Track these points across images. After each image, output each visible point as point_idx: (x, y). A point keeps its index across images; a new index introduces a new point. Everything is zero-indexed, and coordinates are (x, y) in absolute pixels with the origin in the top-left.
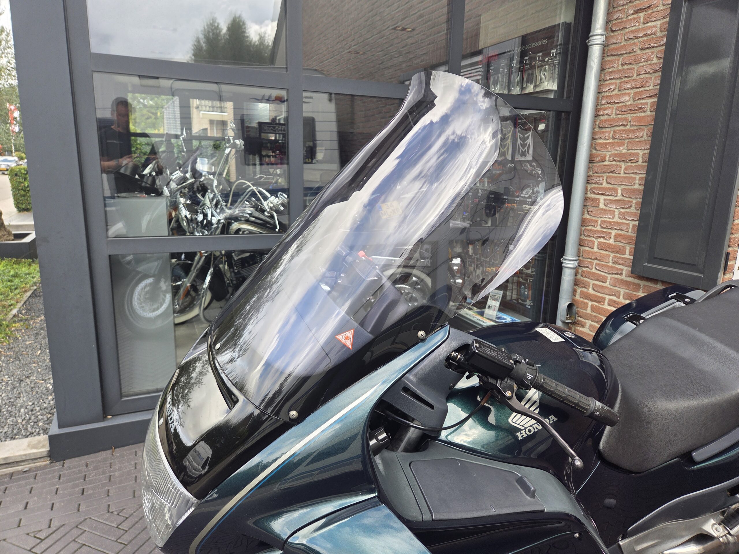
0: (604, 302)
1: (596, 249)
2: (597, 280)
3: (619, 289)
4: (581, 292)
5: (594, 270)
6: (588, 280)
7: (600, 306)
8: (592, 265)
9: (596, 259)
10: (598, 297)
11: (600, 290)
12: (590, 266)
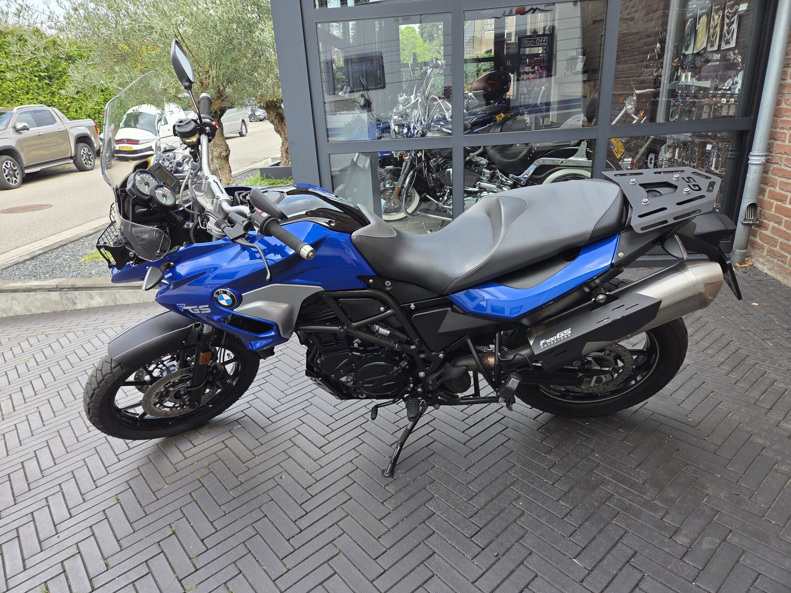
0: (786, 201)
1: (787, 143)
2: (784, 177)
4: (770, 190)
5: (783, 167)
6: (777, 178)
7: (783, 205)
8: (782, 161)
9: (786, 153)
10: (782, 195)
11: (784, 188)
12: (779, 163)
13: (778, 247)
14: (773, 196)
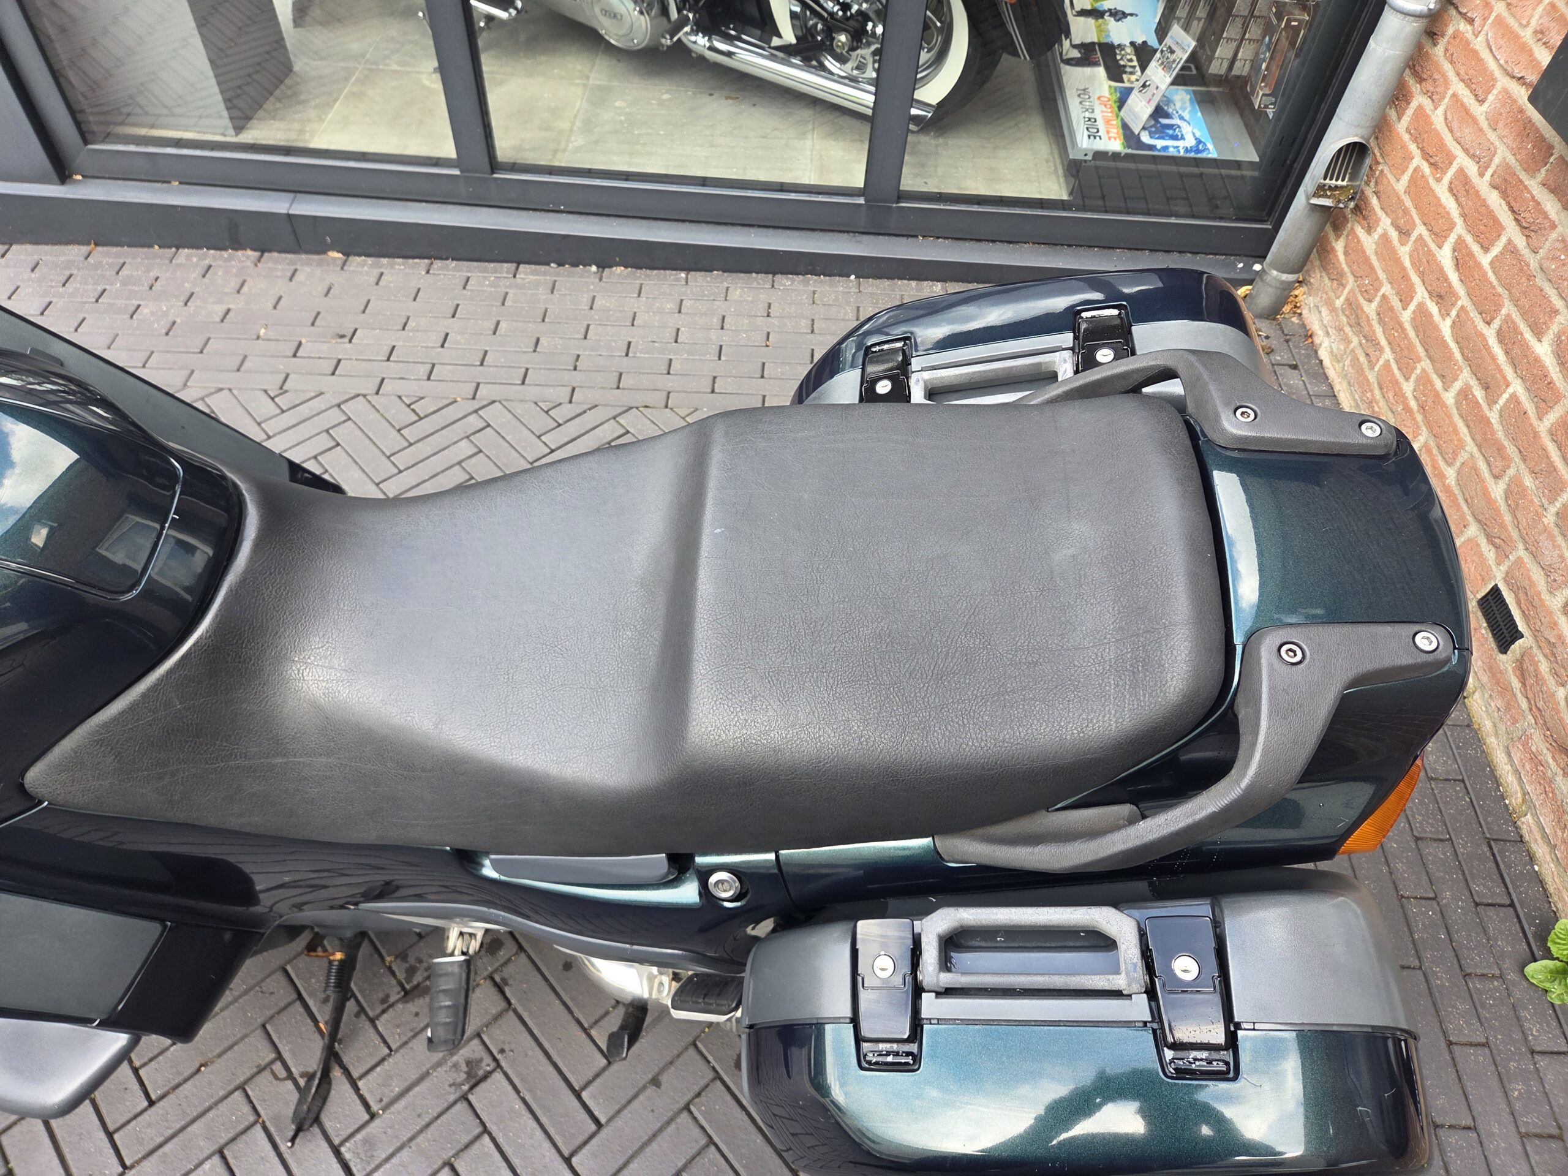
0: (1444, 173)
2: (1468, 83)
3: (1497, 143)
5: (1479, 42)
6: (1451, 73)
7: (1431, 181)
8: (1485, 19)
10: (1442, 145)
11: (1455, 126)
12: (1477, 22)
13: (1374, 305)
14: (1422, 131)
